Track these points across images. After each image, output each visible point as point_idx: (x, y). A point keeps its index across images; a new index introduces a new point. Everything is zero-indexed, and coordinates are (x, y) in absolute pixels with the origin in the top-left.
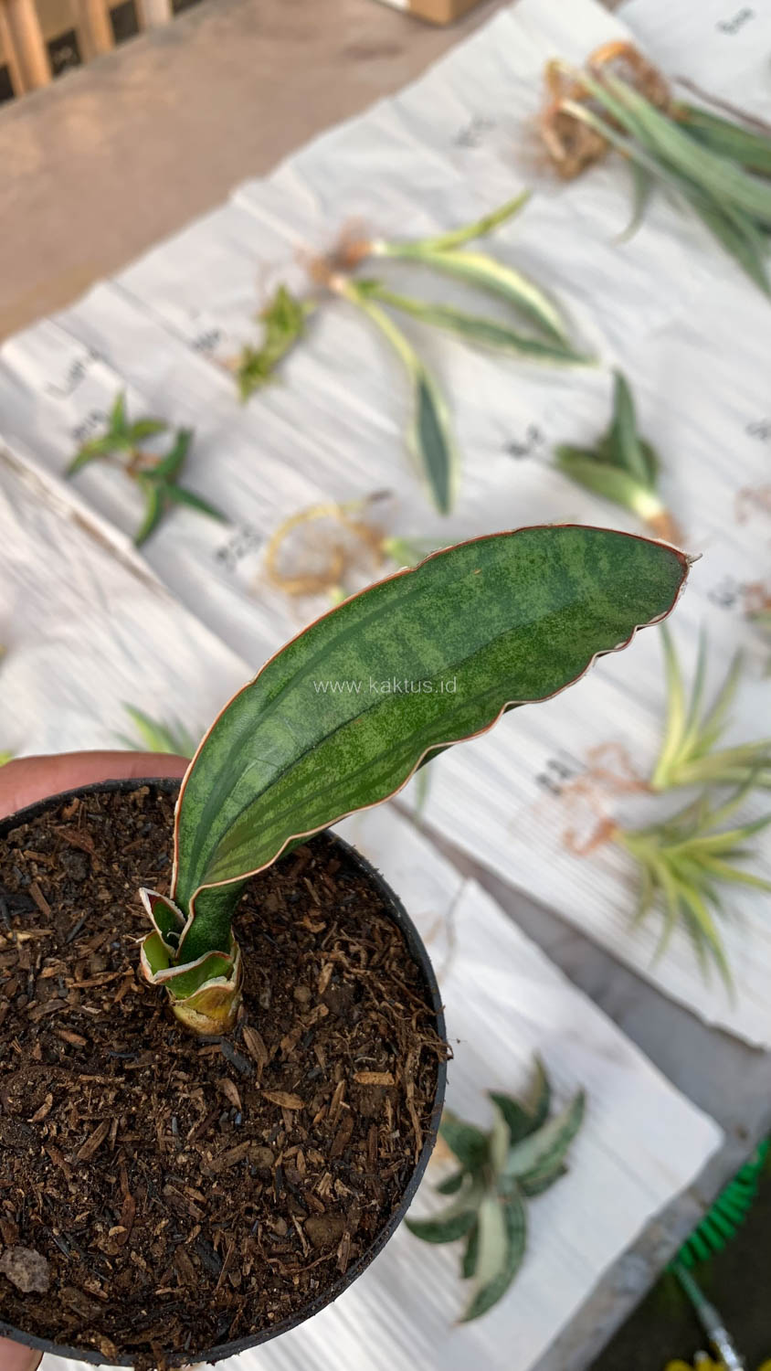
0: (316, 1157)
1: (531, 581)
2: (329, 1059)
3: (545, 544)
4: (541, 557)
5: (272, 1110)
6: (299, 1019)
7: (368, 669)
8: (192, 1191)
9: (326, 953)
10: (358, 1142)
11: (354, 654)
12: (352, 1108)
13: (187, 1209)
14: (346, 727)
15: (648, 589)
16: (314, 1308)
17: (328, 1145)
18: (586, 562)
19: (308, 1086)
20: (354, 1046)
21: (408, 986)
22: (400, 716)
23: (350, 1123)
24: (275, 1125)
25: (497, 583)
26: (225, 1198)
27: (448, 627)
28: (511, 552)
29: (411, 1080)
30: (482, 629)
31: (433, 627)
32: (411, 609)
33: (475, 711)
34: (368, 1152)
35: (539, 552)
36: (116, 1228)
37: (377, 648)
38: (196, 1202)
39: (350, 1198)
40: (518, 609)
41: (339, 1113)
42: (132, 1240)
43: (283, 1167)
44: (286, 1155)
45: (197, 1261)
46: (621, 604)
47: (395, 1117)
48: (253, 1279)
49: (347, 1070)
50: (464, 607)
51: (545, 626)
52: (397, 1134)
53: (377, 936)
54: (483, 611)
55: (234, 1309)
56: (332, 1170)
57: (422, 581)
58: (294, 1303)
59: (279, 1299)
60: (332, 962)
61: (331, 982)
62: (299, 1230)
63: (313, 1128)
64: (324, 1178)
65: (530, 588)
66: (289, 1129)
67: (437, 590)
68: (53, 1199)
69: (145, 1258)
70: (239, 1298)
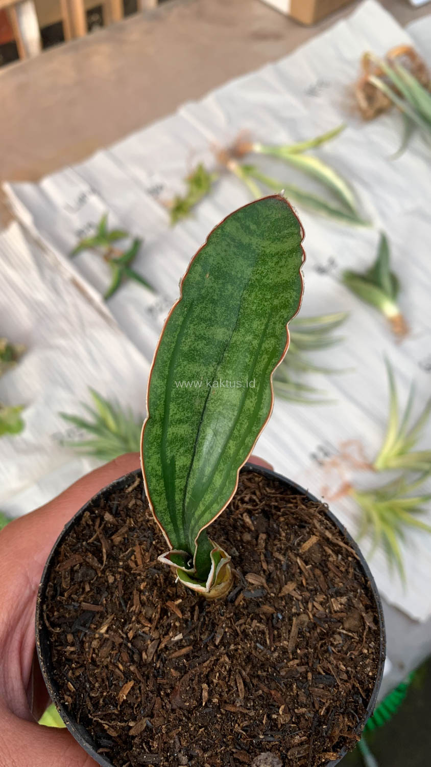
0: (320, 598)
1: (232, 261)
2: (284, 555)
3: (223, 237)
4: (227, 245)
5: (287, 598)
6: (258, 549)
7: (197, 364)
8: (291, 663)
9: (238, 512)
10: (328, 575)
11: (185, 363)
12: (312, 565)
13: (297, 672)
14: (209, 399)
15: (281, 222)
16: (383, 653)
17: (319, 588)
18: (245, 232)
19: (288, 574)
20: (288, 540)
21: (281, 493)
22: (233, 372)
23: (318, 572)
24: (294, 603)
25: (220, 274)
26: (308, 652)
27: (216, 313)
28: (214, 254)
29: (325, 530)
30: (231, 301)
31: (210, 319)
32: (194, 319)
33: (273, 341)
34: (337, 575)
35: (224, 243)
36: (281, 709)
37: (193, 350)
38: (298, 665)
39: (349, 600)
40: (238, 278)
41: (310, 571)
42: (290, 706)
43: (314, 615)
44: (310, 610)
45: (321, 686)
46: (279, 240)
47: (333, 551)
48: (349, 669)
49: (295, 552)
50: (216, 298)
51: (257, 276)
52: (340, 556)
53: (249, 484)
54: (225, 292)
55: (354, 686)
56: (332, 597)
57: (189, 301)
58: (373, 660)
59: (366, 665)
60: (244, 513)
61: (253, 522)
62: (344, 632)
63: (307, 588)
64: (333, 602)
65: (234, 264)
66: (300, 598)
67: (198, 299)
68: (247, 726)
69: (302, 707)
70: (352, 682)
